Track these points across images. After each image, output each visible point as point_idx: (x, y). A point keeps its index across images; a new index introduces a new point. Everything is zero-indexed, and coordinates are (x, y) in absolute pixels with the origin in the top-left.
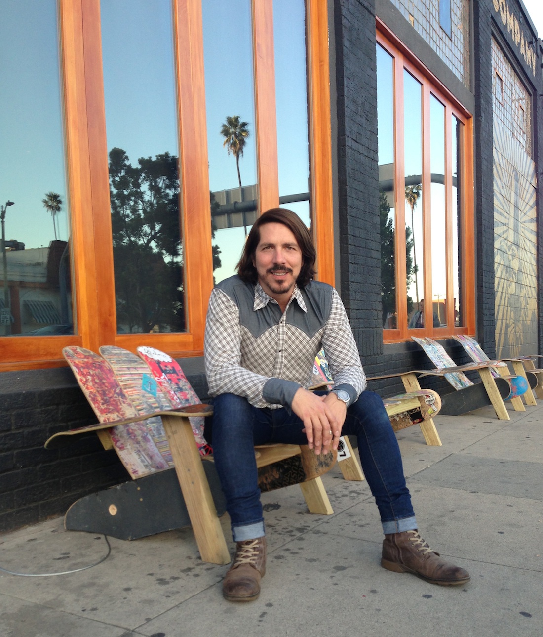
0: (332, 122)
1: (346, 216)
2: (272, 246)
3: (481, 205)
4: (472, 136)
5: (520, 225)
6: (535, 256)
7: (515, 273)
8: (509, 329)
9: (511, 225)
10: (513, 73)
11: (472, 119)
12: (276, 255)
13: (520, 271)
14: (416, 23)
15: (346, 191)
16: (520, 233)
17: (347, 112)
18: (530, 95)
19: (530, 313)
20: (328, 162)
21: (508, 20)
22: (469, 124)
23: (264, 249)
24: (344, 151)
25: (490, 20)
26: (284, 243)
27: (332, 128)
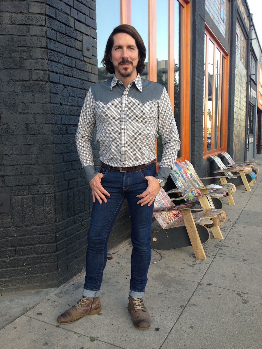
0: (190, 70)
1: (194, 110)
2: (120, 47)
3: (231, 94)
4: (229, 64)
5: (241, 100)
6: (245, 112)
7: (239, 121)
8: (237, 146)
9: (239, 101)
10: (241, 31)
11: (229, 56)
12: (123, 53)
13: (240, 120)
14: (214, 18)
15: (195, 99)
16: (242, 103)
17: (196, 66)
18: (246, 39)
19: (243, 138)
20: (188, 87)
21: (242, 8)
22: (227, 58)
23: (116, 49)
24: (195, 82)
25: (236, 10)
26: (127, 45)
27: (190, 73)
